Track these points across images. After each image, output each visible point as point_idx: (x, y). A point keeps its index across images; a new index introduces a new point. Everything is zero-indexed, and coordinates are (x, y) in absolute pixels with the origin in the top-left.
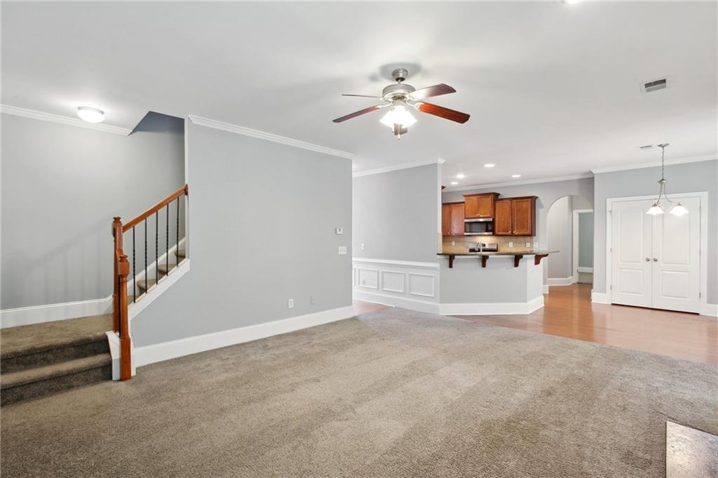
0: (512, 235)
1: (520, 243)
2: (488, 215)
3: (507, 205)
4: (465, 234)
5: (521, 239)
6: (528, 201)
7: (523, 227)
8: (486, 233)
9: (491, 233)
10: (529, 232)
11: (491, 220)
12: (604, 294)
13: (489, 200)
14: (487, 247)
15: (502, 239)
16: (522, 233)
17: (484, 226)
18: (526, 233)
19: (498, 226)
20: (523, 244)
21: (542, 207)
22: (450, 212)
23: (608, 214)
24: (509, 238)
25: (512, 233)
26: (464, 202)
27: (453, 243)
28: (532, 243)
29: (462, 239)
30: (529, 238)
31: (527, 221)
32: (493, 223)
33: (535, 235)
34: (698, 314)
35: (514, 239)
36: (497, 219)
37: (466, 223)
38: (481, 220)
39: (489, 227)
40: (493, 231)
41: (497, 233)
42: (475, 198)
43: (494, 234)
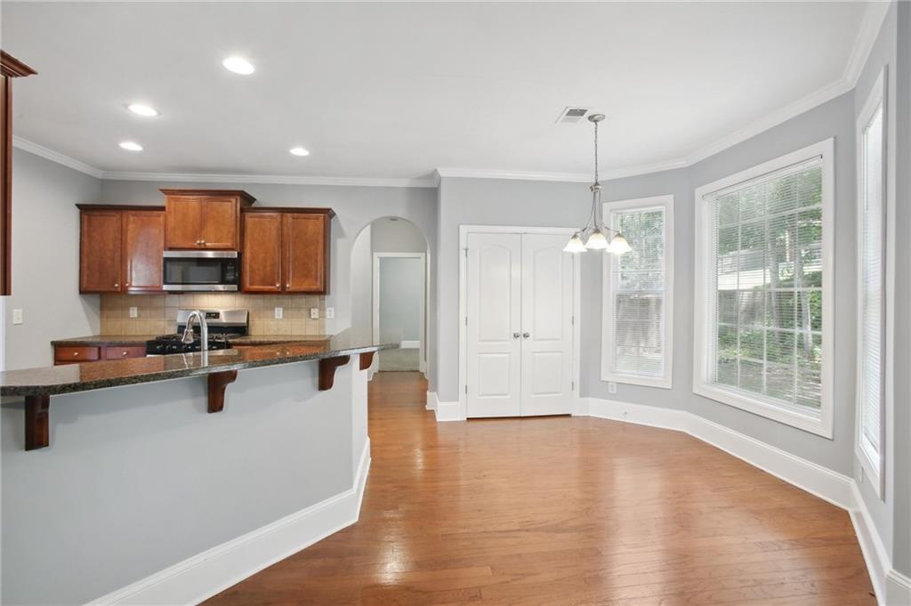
0: (283, 292)
1: (298, 308)
2: (229, 244)
3: (271, 223)
4: (165, 287)
5: (302, 300)
6: (317, 218)
7: (307, 275)
8: (221, 287)
9: (235, 287)
10: (318, 286)
11: (235, 254)
12: (455, 403)
13: (230, 207)
14: (223, 319)
15: (259, 301)
16: (304, 287)
17: (216, 270)
18: (314, 288)
19: (252, 271)
20: (304, 312)
21: (342, 234)
22: (122, 231)
23: (462, 253)
24: (274, 298)
25: (283, 286)
26: (162, 209)
27: (134, 312)
28: (322, 309)
29: (159, 301)
30: (316, 299)
31: (316, 261)
32: (237, 264)
33: (329, 294)
34: (569, 415)
35: (288, 301)
36: (248, 254)
37: (166, 260)
38: (210, 254)
39: (229, 272)
40: (239, 281)
41: (248, 286)
42: (193, 201)
43: (242, 290)
